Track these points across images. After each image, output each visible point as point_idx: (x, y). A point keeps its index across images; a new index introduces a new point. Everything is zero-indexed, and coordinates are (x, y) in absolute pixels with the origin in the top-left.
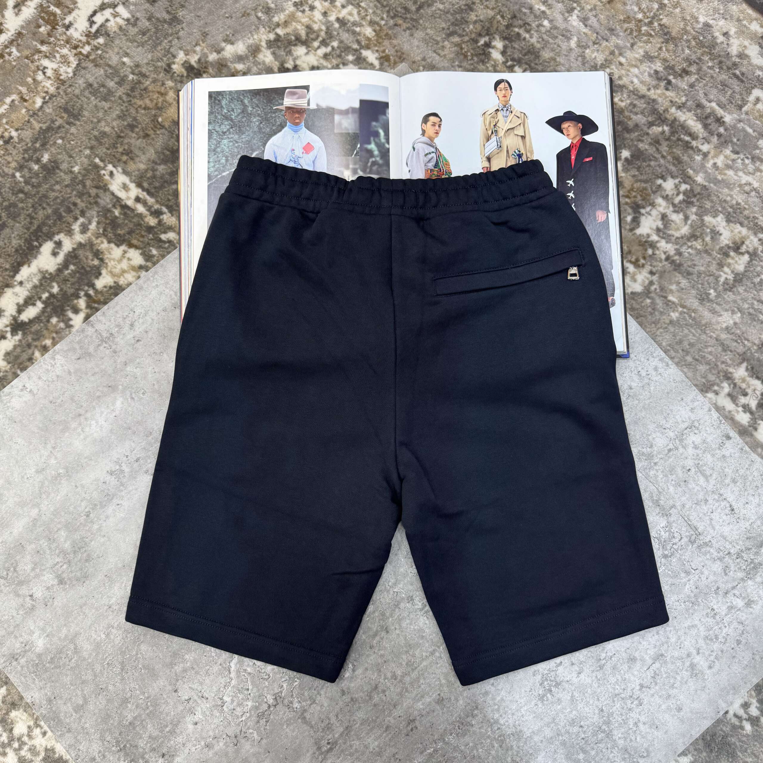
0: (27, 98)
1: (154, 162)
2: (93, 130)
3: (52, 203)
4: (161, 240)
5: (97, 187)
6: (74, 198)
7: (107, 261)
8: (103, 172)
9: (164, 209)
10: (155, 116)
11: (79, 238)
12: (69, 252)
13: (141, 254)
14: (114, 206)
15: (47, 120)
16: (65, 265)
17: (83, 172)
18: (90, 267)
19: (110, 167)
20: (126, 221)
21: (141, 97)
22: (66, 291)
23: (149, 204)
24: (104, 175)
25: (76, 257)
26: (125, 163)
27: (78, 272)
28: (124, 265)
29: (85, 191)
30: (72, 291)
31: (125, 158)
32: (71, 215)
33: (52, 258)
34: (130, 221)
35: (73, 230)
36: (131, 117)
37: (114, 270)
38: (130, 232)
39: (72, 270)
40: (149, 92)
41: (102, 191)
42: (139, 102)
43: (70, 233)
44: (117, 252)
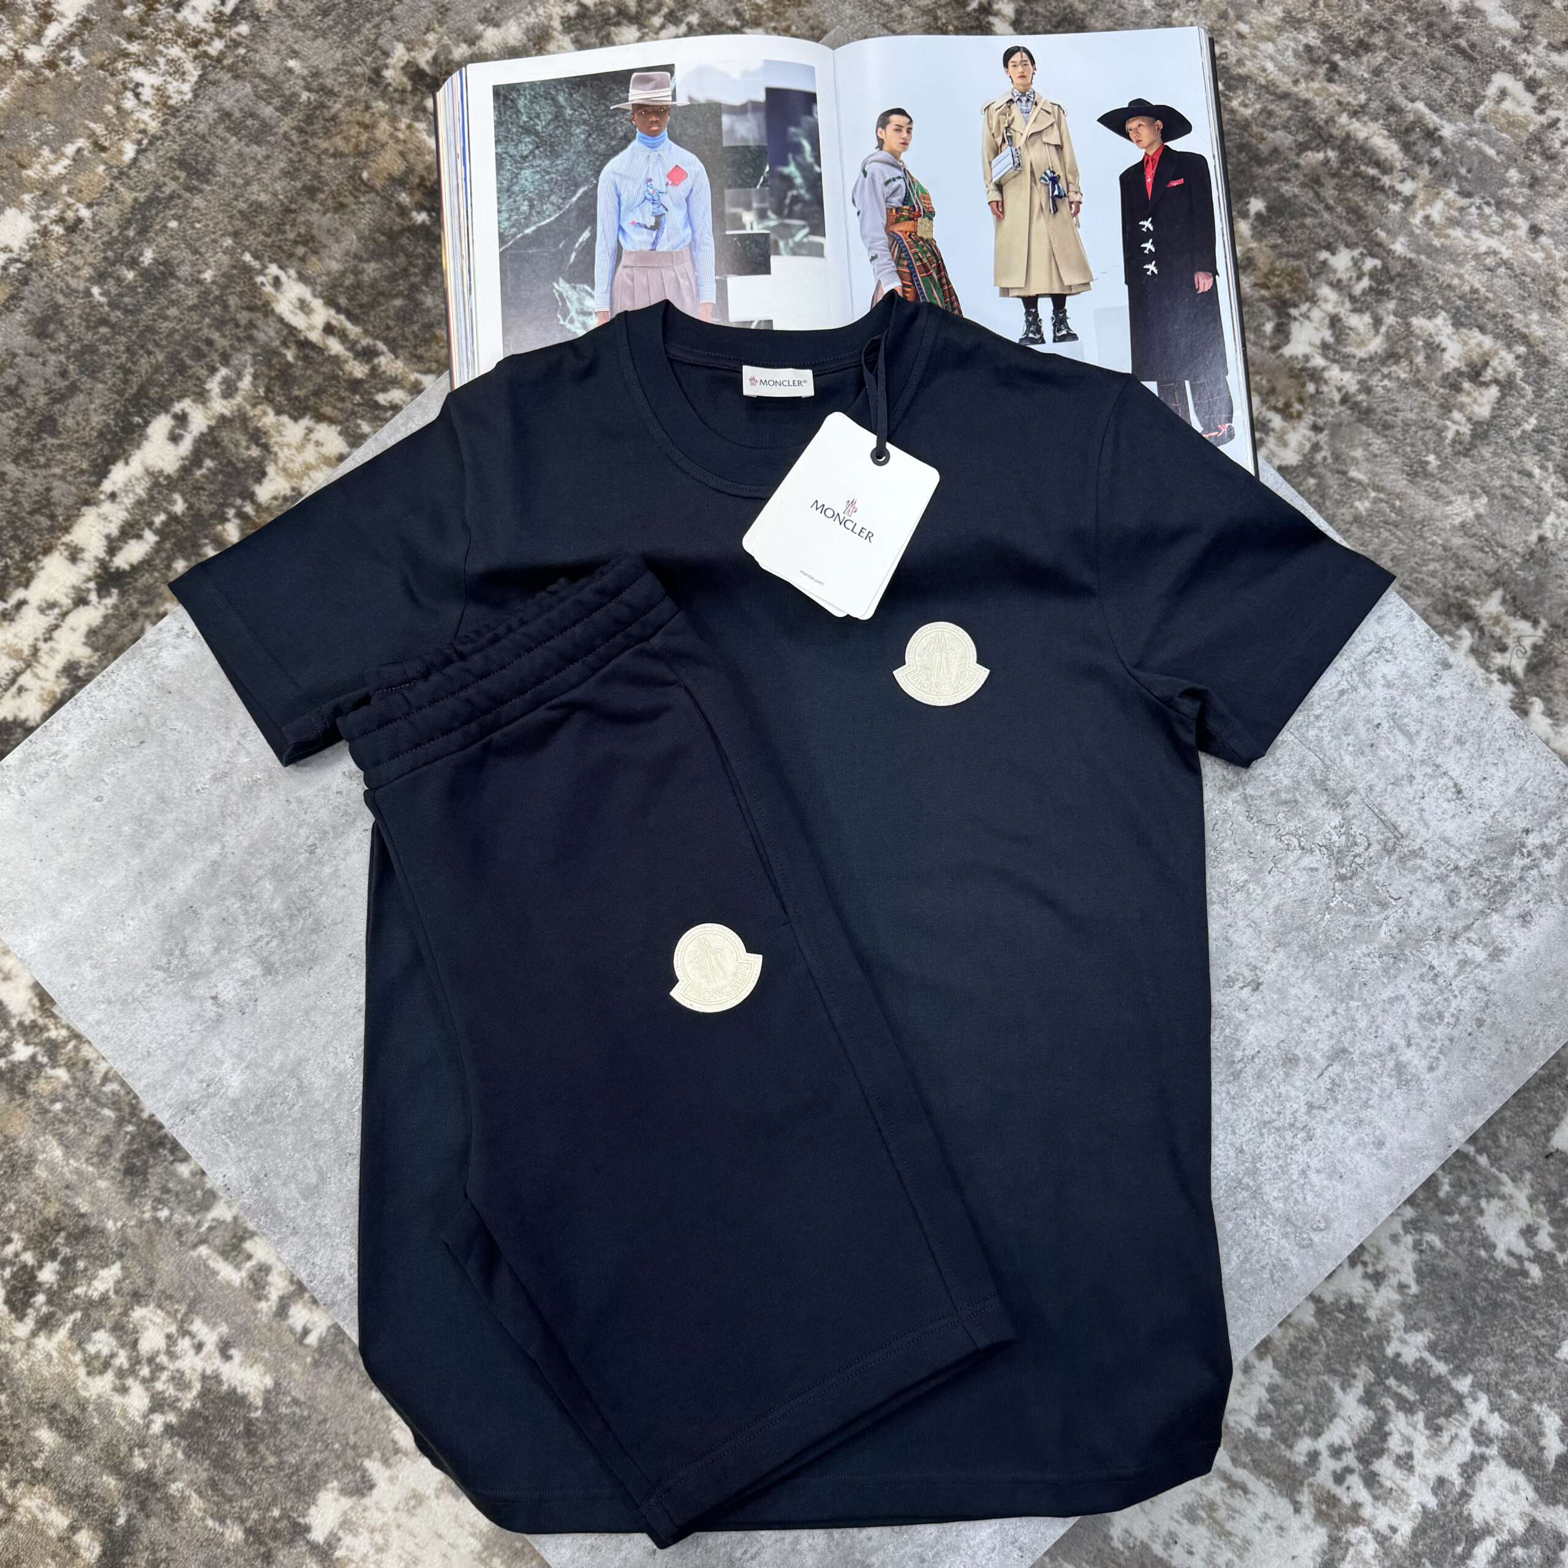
0: (107, 144)
1: (356, 256)
2: (236, 199)
3: (164, 343)
4: (377, 406)
5: (251, 309)
6: (206, 331)
7: (276, 449)
8: (259, 279)
9: (381, 346)
10: (355, 167)
11: (220, 406)
12: (202, 434)
13: (340, 433)
14: (285, 344)
15: (147, 186)
16: (196, 458)
17: (222, 281)
18: (243, 461)
19: (273, 269)
20: (309, 372)
21: (327, 134)
22: (199, 510)
23: (352, 337)
24: (263, 284)
25: (216, 443)
26: (303, 259)
27: (221, 472)
28: (310, 455)
29: (228, 317)
30: (211, 508)
31: (301, 250)
32: (202, 363)
33: (170, 447)
34: (317, 372)
35: (208, 391)
36: (307, 172)
37: (289, 465)
38: (318, 393)
39: (209, 469)
40: (341, 124)
41: (259, 315)
42: (324, 144)
43: (202, 397)
44: (293, 430)
